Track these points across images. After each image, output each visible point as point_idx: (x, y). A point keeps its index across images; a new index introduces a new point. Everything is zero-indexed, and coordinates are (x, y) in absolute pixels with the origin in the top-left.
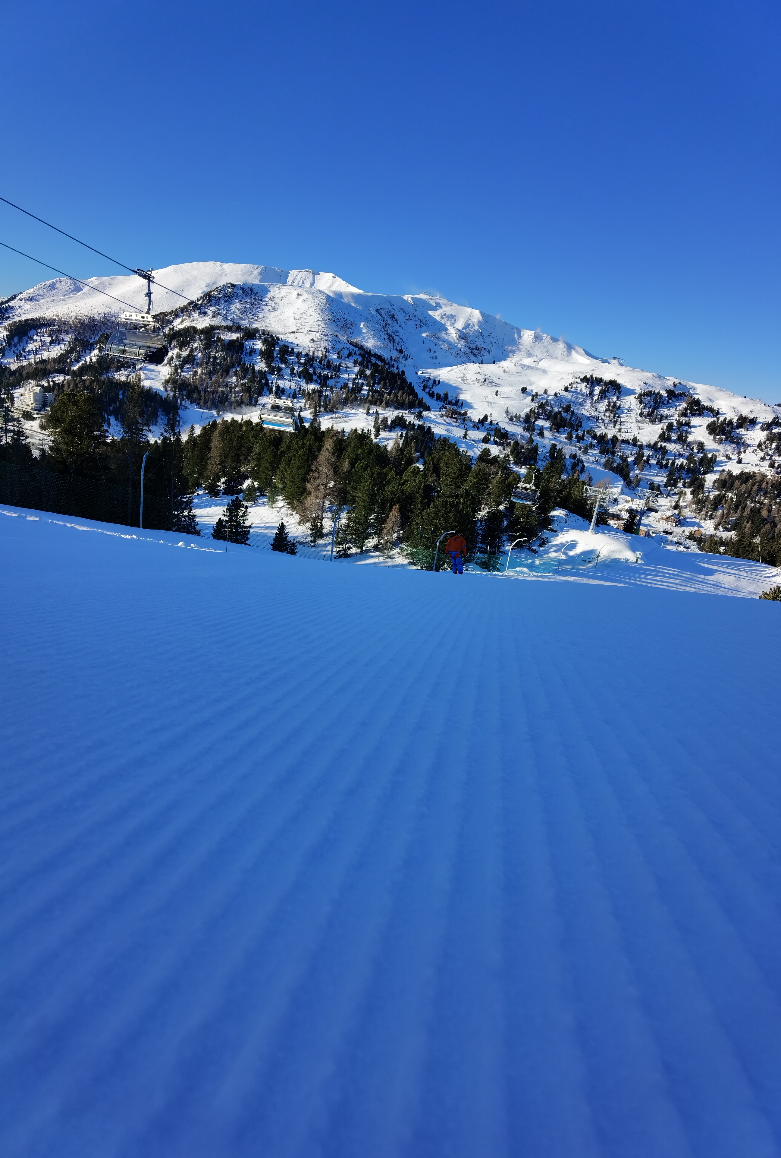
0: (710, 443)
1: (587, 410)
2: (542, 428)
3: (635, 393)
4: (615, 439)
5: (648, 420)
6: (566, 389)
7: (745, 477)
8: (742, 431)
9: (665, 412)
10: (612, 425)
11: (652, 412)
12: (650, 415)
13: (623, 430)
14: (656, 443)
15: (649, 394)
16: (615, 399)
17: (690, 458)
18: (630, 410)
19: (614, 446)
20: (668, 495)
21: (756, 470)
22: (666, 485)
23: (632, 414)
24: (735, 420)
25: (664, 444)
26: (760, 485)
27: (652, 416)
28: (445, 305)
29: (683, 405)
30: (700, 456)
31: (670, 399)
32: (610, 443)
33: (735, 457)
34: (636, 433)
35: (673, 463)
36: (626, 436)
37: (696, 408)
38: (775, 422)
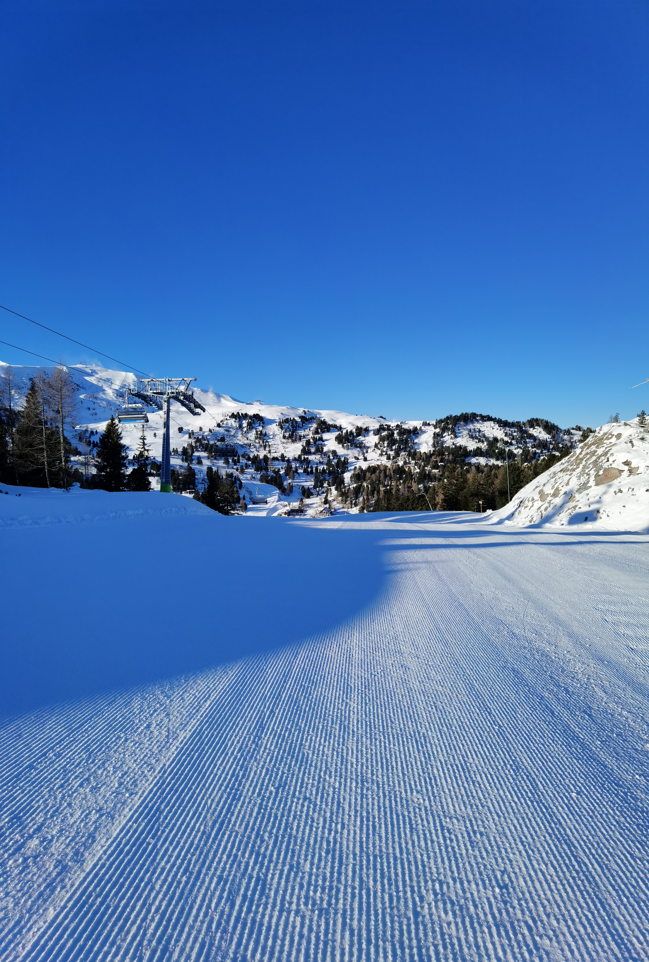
0: (341, 450)
1: (240, 440)
2: (199, 459)
3: (276, 422)
4: (266, 458)
5: (290, 440)
6: (219, 426)
7: (372, 470)
8: (361, 438)
9: (302, 433)
10: (262, 448)
11: (292, 434)
12: (291, 437)
13: (272, 451)
14: (300, 456)
15: (287, 421)
16: (261, 428)
17: (329, 463)
18: (274, 435)
19: (267, 464)
20: (318, 495)
21: (379, 463)
22: (315, 487)
23: (277, 438)
24: (354, 431)
25: (306, 457)
26: (385, 473)
27: (293, 437)
28: (100, 371)
29: (315, 426)
30: (336, 461)
31: (303, 423)
32: (263, 462)
33: (361, 457)
34: (283, 452)
35: (317, 469)
36: (275, 455)
37: (324, 427)
38: (382, 428)
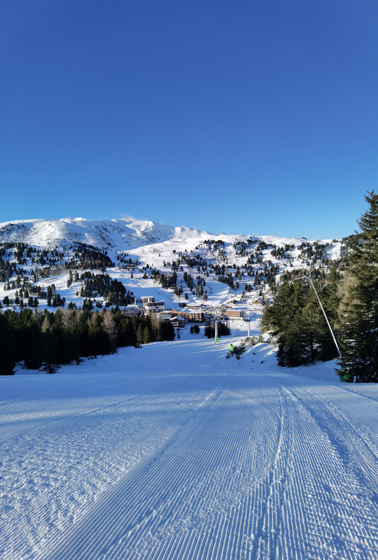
0: (274, 260)
1: (209, 256)
2: (182, 268)
3: (232, 245)
4: (224, 266)
5: (240, 255)
6: (197, 248)
7: (296, 272)
8: (289, 252)
9: (249, 250)
10: (223, 261)
12: (241, 253)
13: (228, 262)
14: (246, 265)
15: (239, 243)
16: (222, 249)
17: (266, 269)
18: (231, 253)
19: (224, 270)
20: (256, 289)
21: (301, 268)
22: (255, 285)
24: (284, 247)
25: (250, 265)
26: (305, 274)
28: (134, 221)
29: (257, 245)
30: (271, 267)
31: (250, 244)
32: (221, 269)
33: (289, 264)
34: (236, 263)
35: (257, 273)
36: (230, 265)
37: (264, 246)
38: (304, 245)
